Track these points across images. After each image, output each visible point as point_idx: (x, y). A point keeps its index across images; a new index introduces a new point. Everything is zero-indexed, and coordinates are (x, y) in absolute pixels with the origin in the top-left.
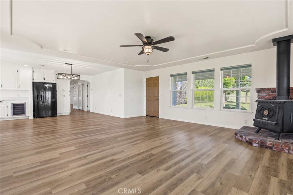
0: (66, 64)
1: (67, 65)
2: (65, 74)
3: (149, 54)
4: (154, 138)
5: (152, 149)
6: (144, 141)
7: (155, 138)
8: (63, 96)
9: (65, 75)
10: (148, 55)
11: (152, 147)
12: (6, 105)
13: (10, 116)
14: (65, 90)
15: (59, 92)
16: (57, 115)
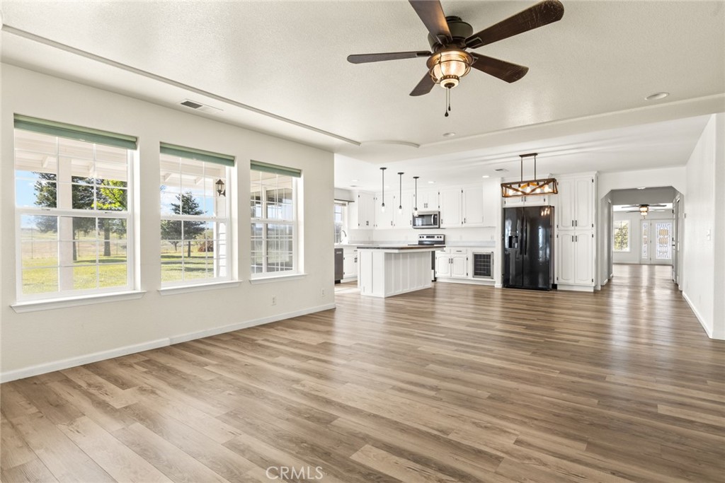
0: (522, 156)
1: (524, 158)
2: (519, 183)
3: (453, 85)
8: (575, 239)
9: (519, 186)
10: (449, 85)
12: (465, 256)
13: (471, 276)
14: (579, 223)
15: (563, 228)
16: (559, 288)
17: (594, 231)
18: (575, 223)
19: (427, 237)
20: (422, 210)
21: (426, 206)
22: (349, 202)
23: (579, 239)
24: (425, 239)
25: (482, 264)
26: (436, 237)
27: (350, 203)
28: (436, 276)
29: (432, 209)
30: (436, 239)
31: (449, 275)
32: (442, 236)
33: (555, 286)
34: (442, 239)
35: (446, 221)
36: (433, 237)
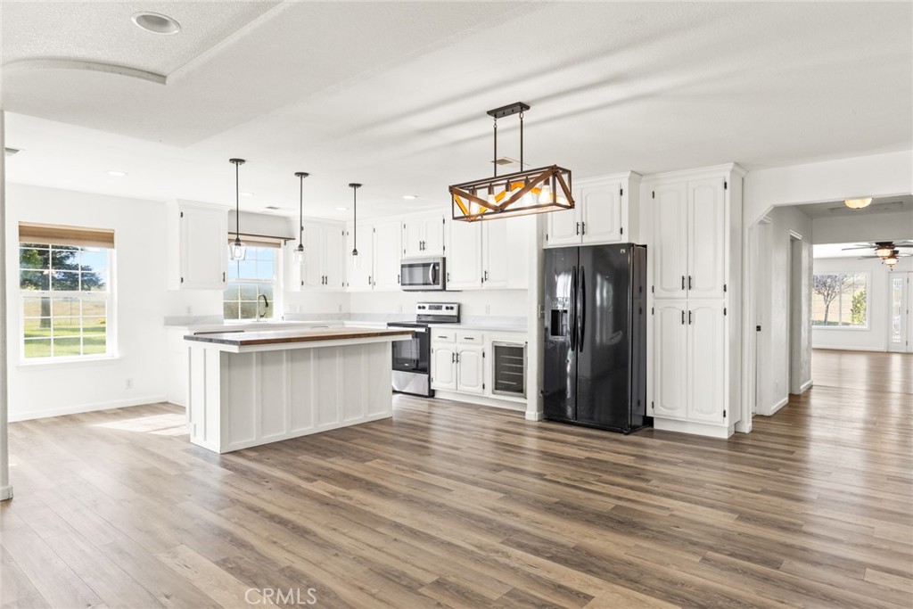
0: (496, 113)
8: (687, 318)
12: (479, 349)
13: (489, 391)
14: (695, 283)
15: (664, 294)
16: (657, 426)
17: (726, 300)
18: (687, 283)
19: (430, 308)
20: (415, 255)
21: (422, 246)
22: (286, 239)
23: (695, 317)
24: (427, 311)
25: (507, 367)
26: (444, 306)
27: (288, 242)
28: (432, 388)
29: (433, 253)
30: (444, 312)
31: (452, 385)
32: (455, 306)
33: (649, 421)
34: (454, 313)
35: (458, 276)
36: (439, 308)
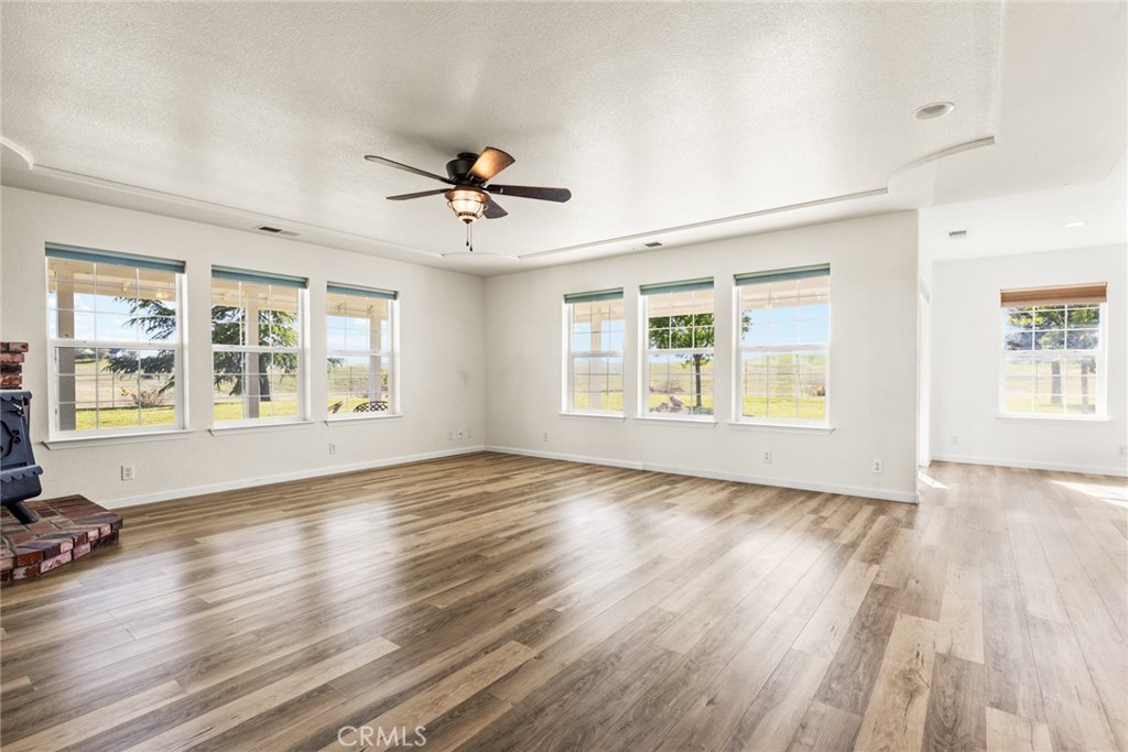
3: (471, 220)
4: (444, 550)
5: (463, 518)
6: (483, 537)
7: (436, 552)
10: (468, 221)
11: (462, 522)
